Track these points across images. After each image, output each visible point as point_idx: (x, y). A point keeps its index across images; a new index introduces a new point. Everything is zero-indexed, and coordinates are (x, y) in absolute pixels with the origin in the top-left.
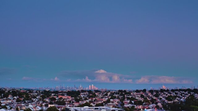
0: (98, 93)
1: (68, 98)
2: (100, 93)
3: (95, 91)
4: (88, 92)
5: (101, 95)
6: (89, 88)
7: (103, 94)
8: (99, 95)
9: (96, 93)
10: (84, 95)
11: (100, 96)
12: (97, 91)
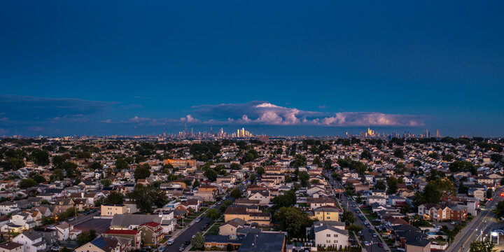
0: (260, 147)
1: (188, 164)
2: (263, 148)
3: (251, 141)
4: (237, 145)
5: (268, 153)
6: (237, 135)
7: (271, 149)
8: (262, 153)
9: (255, 148)
10: (230, 151)
11: (267, 155)
12: (256, 142)
